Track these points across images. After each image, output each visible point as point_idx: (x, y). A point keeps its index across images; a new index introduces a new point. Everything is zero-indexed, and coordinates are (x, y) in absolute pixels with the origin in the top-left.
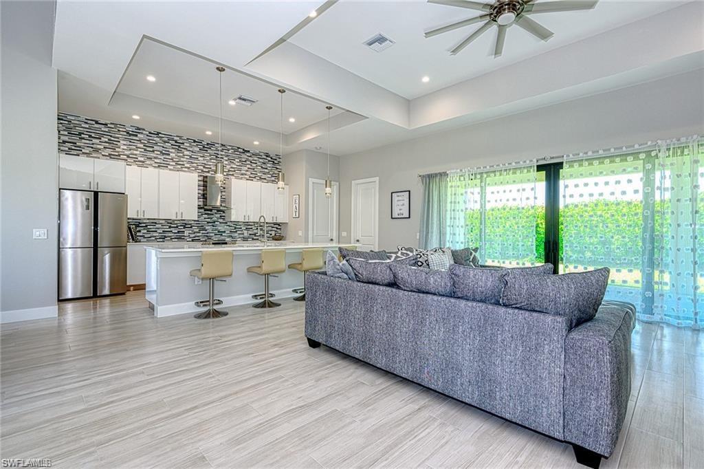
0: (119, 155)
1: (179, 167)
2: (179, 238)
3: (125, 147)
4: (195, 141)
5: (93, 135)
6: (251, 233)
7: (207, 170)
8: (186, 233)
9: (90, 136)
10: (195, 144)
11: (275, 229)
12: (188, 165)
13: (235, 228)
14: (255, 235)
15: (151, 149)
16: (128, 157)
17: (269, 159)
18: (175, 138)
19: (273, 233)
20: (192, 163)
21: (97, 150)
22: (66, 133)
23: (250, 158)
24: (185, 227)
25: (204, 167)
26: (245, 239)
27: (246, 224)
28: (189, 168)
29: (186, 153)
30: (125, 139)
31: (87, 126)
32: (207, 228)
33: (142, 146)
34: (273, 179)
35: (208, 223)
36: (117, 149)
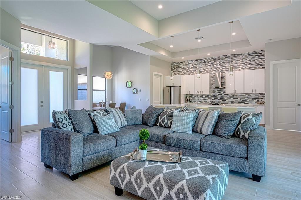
0: (186, 72)
1: (206, 71)
2: (206, 102)
3: (188, 69)
4: (212, 58)
5: (180, 67)
6: (243, 99)
7: (218, 70)
8: (209, 100)
9: (179, 68)
10: (212, 60)
11: (261, 97)
12: (209, 70)
13: (233, 97)
14: (246, 101)
15: (196, 67)
16: (189, 72)
17: (256, 54)
18: (204, 60)
19: (260, 100)
20: (211, 68)
21: (180, 72)
22: (173, 69)
23: (242, 58)
24: (208, 97)
25: (217, 69)
26: (239, 103)
27: (240, 95)
28: (210, 71)
29: (209, 64)
30: (188, 66)
31: (178, 65)
32: (218, 97)
33: (193, 66)
34: (259, 66)
35: (218, 95)
36: (186, 70)
